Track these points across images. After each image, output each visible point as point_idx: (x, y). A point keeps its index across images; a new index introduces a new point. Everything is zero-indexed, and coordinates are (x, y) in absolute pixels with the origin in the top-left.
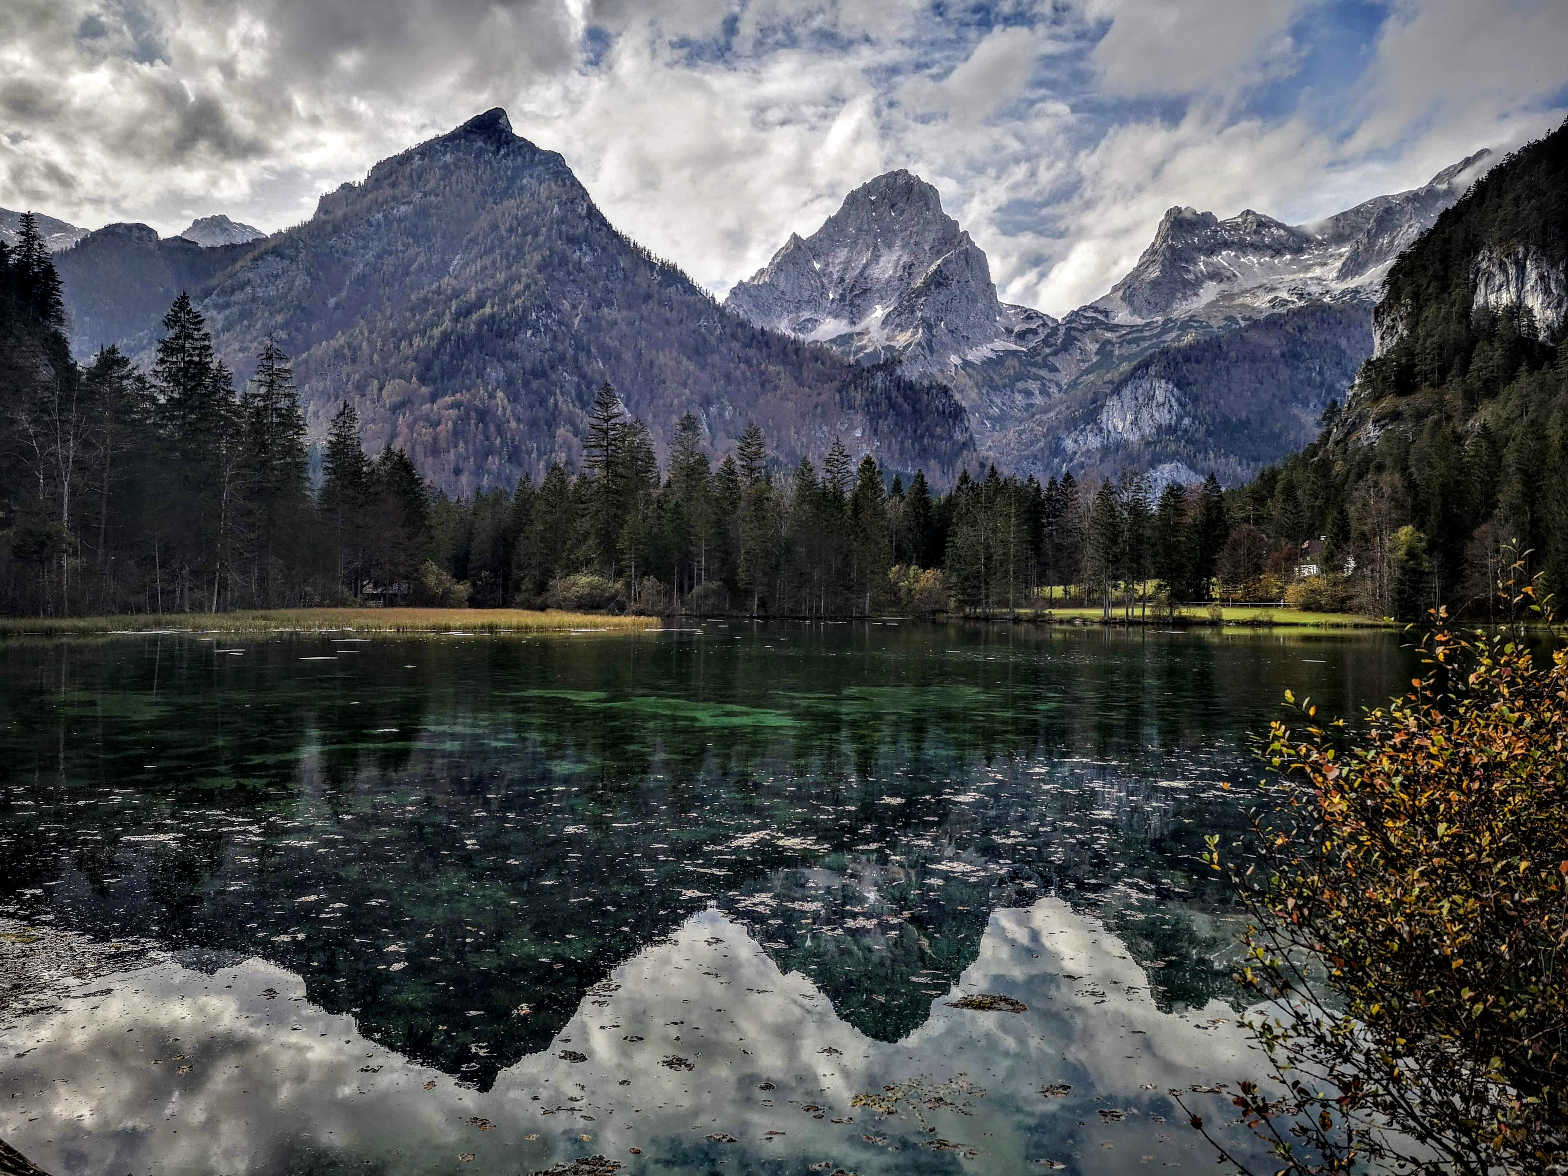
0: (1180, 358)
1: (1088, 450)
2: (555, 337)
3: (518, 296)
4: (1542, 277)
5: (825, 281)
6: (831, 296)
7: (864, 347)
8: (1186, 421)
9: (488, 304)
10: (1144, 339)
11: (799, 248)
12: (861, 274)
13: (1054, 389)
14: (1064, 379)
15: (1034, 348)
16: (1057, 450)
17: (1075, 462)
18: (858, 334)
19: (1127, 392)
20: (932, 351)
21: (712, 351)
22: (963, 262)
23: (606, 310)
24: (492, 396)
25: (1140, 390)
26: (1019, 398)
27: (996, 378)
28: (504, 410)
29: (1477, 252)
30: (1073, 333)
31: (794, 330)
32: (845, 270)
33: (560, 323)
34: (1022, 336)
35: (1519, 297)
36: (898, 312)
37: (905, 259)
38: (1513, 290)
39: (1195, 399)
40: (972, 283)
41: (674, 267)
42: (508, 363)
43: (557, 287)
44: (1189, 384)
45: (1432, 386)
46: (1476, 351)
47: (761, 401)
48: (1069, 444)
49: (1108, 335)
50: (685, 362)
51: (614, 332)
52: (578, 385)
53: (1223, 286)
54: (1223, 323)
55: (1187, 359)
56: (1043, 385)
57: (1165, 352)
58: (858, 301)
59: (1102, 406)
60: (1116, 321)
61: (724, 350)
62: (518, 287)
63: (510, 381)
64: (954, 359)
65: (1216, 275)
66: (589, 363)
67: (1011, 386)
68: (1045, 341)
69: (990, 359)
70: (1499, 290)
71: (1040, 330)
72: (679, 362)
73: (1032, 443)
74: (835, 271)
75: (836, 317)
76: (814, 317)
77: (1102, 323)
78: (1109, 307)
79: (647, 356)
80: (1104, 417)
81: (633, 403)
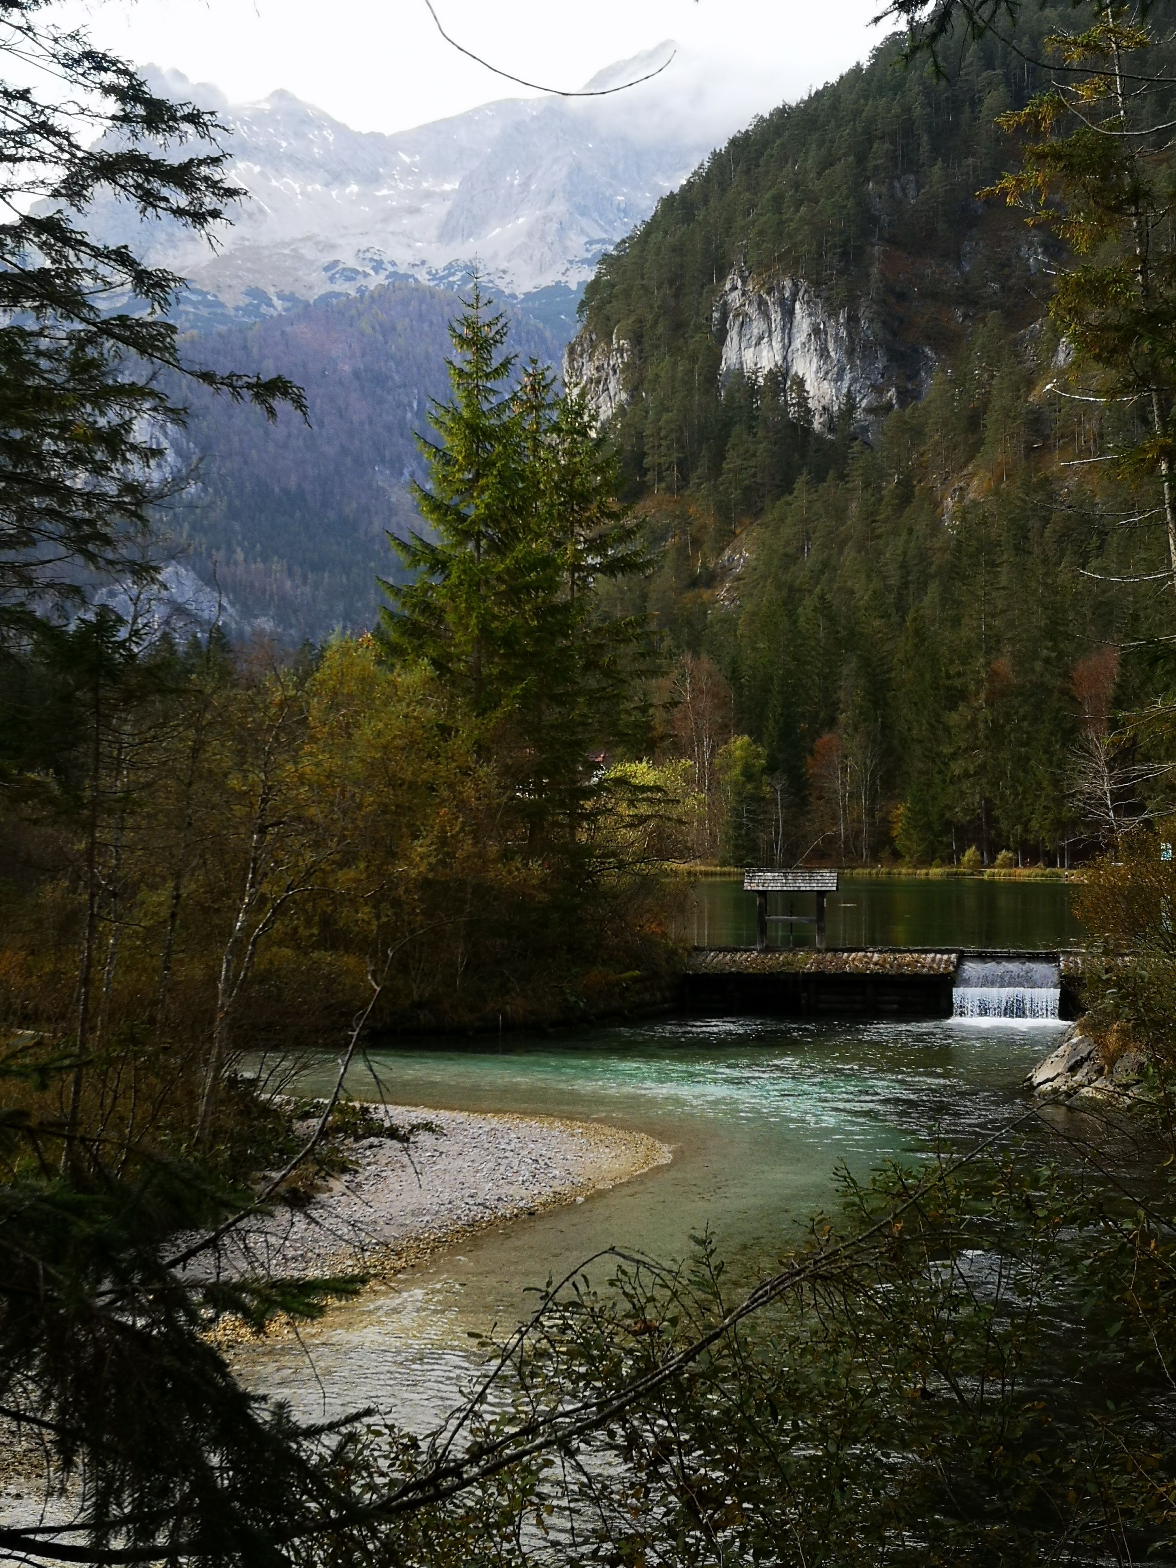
4: (816, 331)
29: (722, 277)
35: (785, 358)
38: (777, 345)
45: (669, 489)
46: (732, 441)
54: (244, 301)
70: (758, 343)
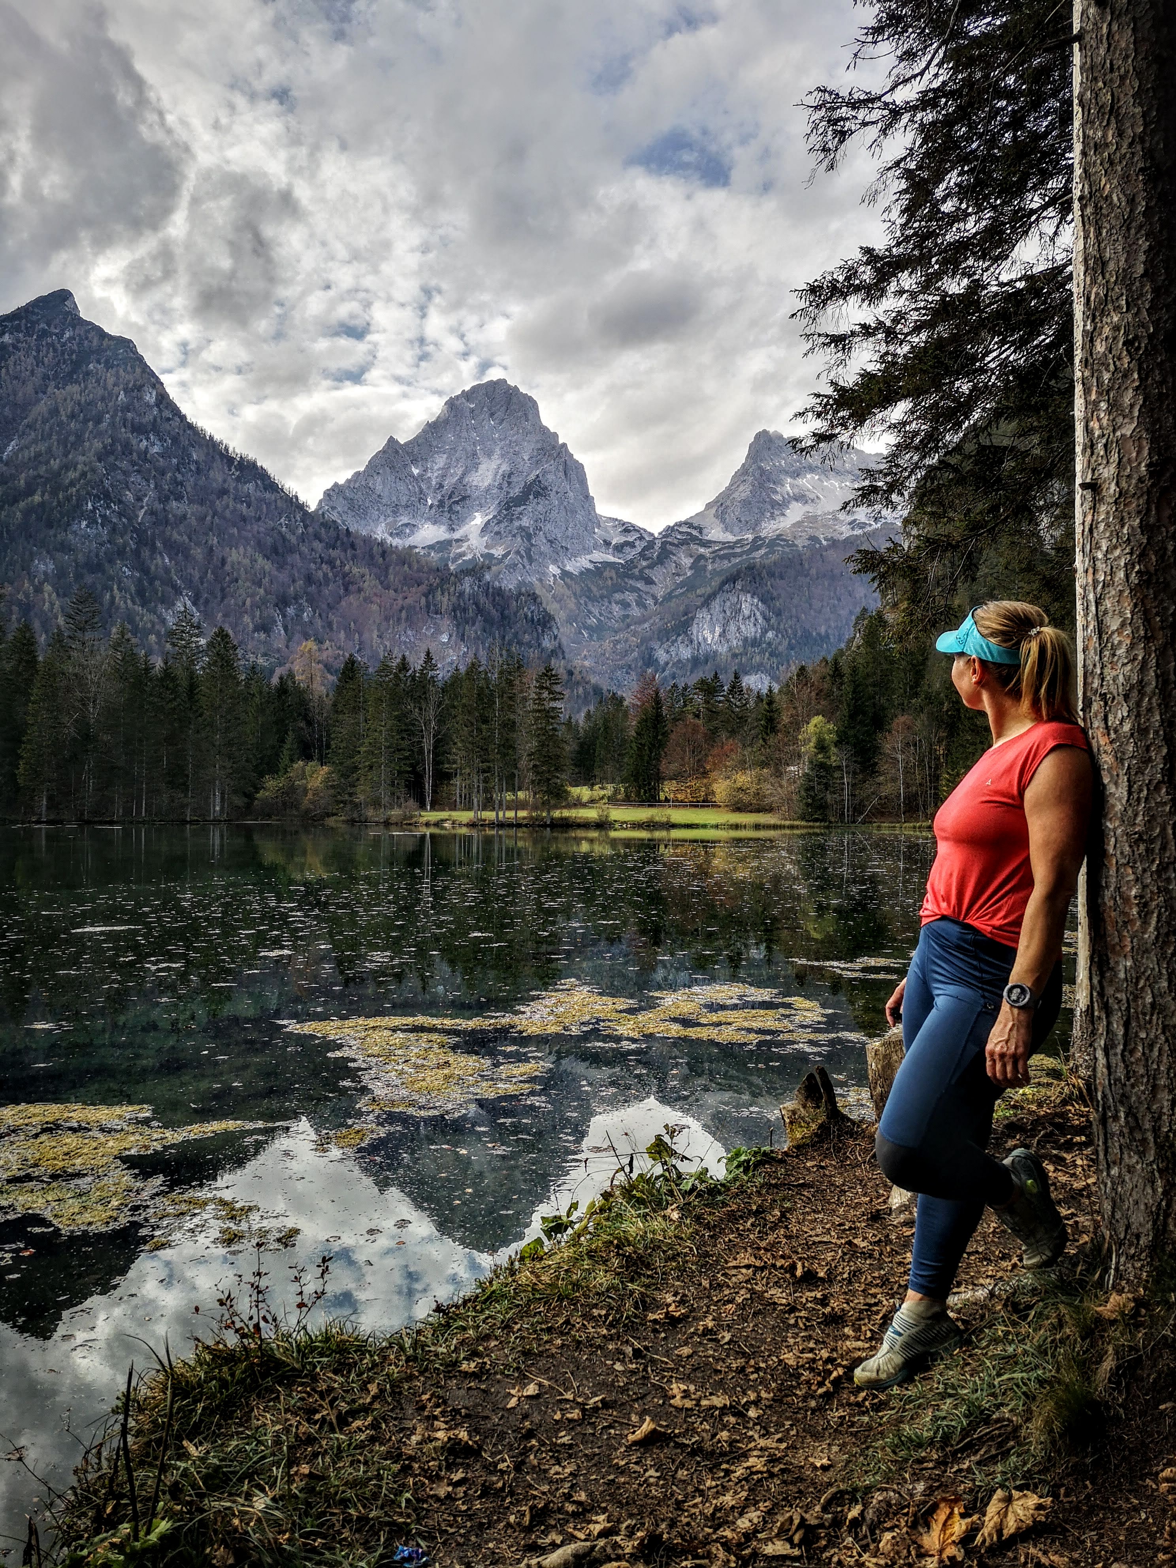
0: (764, 573)
1: (679, 661)
2: (114, 530)
3: (72, 484)
5: (424, 487)
6: (430, 502)
7: (463, 554)
8: (770, 635)
9: (39, 492)
10: (735, 555)
11: (397, 452)
12: (461, 479)
13: (650, 602)
14: (660, 592)
15: (632, 561)
16: (649, 660)
17: (667, 673)
18: (457, 541)
19: (716, 605)
20: (531, 560)
21: (292, 550)
22: (562, 474)
23: (174, 504)
24: (38, 590)
25: (728, 604)
26: (616, 608)
27: (594, 589)
28: (52, 604)
30: (668, 547)
31: (391, 534)
32: (444, 476)
33: (120, 514)
34: (619, 548)
36: (498, 520)
37: (505, 467)
39: (778, 614)
40: (571, 494)
41: (254, 464)
42: (58, 555)
43: (120, 477)
44: (772, 599)
47: (343, 603)
48: (661, 655)
49: (702, 550)
50: (261, 561)
51: (182, 528)
52: (140, 580)
53: (808, 508)
54: (807, 543)
55: (772, 575)
56: (640, 597)
57: (751, 568)
58: (458, 508)
59: (693, 619)
60: (709, 538)
61: (304, 549)
62: (72, 475)
63: (61, 573)
64: (553, 569)
65: (801, 498)
66: (152, 558)
67: (609, 597)
68: (642, 555)
69: (588, 570)
71: (637, 543)
72: (253, 561)
73: (626, 653)
74: (434, 476)
75: (435, 523)
76: (412, 522)
77: (696, 538)
78: (702, 524)
79: (218, 553)
80: (694, 629)
81: (202, 601)
